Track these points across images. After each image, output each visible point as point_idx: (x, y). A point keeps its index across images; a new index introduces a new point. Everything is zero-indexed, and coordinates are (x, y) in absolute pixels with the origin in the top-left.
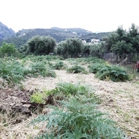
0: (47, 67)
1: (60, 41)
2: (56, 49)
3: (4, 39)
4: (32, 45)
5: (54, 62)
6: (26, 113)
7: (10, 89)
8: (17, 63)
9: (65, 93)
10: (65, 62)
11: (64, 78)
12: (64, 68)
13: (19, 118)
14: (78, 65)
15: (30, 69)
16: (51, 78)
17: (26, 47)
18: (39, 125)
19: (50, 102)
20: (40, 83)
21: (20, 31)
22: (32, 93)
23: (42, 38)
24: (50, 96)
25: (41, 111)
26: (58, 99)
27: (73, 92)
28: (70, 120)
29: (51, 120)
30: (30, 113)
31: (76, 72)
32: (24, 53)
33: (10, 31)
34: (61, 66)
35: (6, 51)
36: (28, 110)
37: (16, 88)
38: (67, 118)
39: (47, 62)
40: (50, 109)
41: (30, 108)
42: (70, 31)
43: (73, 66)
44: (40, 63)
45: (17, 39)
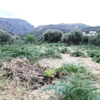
0: (56, 51)
1: (66, 33)
2: (62, 38)
3: (28, 32)
4: (46, 36)
5: (61, 48)
6: (41, 83)
7: (31, 66)
8: (36, 48)
9: (68, 71)
10: (69, 48)
11: (68, 60)
12: (68, 53)
13: (36, 86)
14: (79, 51)
15: (44, 53)
16: (58, 59)
17: (42, 38)
18: (50, 92)
19: (57, 76)
20: (51, 63)
21: (39, 27)
22: (45, 69)
23: (53, 31)
24: (58, 72)
25: (51, 82)
26: (63, 74)
27: (74, 70)
28: (72, 91)
29: (58, 90)
30: (43, 83)
31: (77, 56)
32: (41, 41)
33: (32, 27)
34: (66, 51)
35: (29, 40)
36: (42, 81)
37: (35, 65)
38: (69, 89)
39: (56, 48)
40: (57, 82)
41: (43, 79)
42: (73, 26)
43: (75, 51)
44: (51, 49)
45: (37, 32)
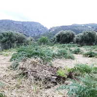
0: (68, 51)
1: (78, 33)
2: (75, 39)
3: (42, 34)
4: (59, 37)
5: (73, 49)
6: (54, 82)
7: (44, 66)
8: (49, 49)
9: (81, 71)
10: (82, 49)
11: (81, 60)
12: (81, 53)
13: (49, 85)
14: (92, 51)
15: (57, 53)
16: (71, 60)
17: (54, 39)
18: (63, 91)
19: (70, 76)
20: (63, 63)
21: (51, 28)
22: (58, 69)
23: (65, 32)
24: (70, 73)
25: (64, 82)
26: (76, 75)
27: (88, 71)
28: (85, 92)
29: (71, 90)
30: (56, 83)
31: (91, 56)
32: (53, 42)
33: (45, 28)
34: (79, 52)
35: (42, 42)
36: (55, 81)
37: (48, 65)
38: (82, 89)
39: (68, 48)
40: (70, 82)
41: (56, 79)
42: (86, 26)
43: (88, 51)
44: (63, 49)
45: (50, 33)
